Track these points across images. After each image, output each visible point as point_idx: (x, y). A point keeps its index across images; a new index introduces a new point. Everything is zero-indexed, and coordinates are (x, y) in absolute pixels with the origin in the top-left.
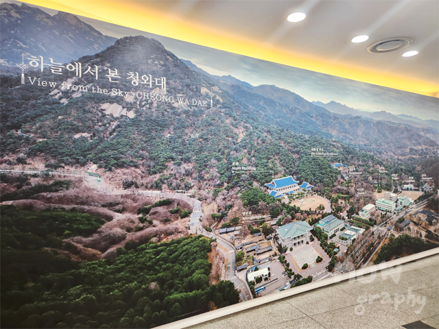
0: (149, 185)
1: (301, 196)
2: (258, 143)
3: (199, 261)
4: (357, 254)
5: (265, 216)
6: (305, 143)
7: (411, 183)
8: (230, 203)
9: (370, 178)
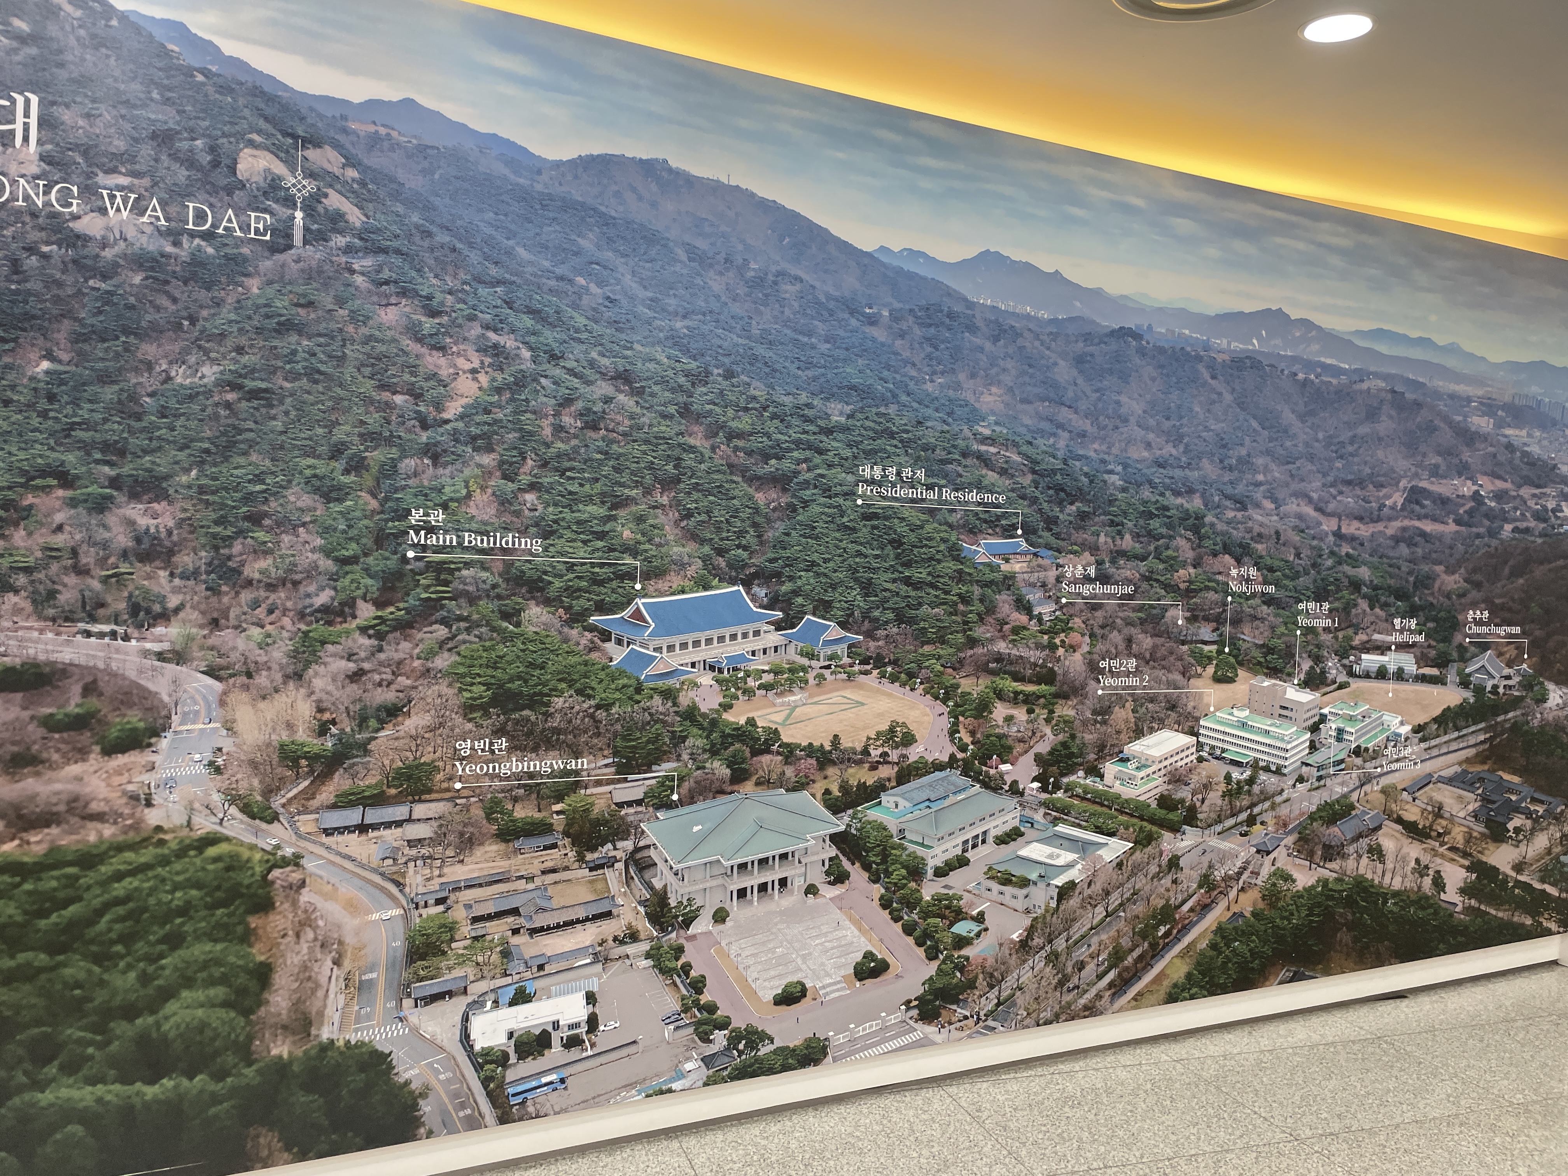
1: (786, 679)
2: (559, 429)
3: (200, 950)
4: (1082, 953)
5: (583, 763)
6: (827, 442)
7: (1403, 647)
8: (388, 696)
9: (1178, 616)
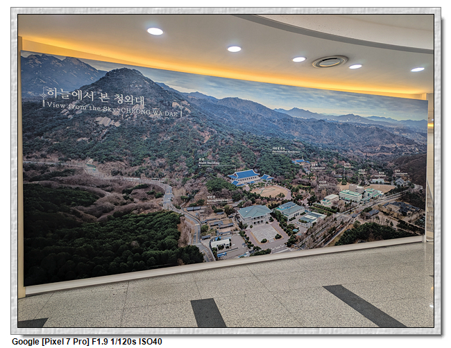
0: (131, 174)
1: (261, 185)
2: (222, 144)
3: (170, 229)
4: (318, 236)
6: (267, 143)
7: (381, 177)
8: (197, 189)
9: (334, 172)
